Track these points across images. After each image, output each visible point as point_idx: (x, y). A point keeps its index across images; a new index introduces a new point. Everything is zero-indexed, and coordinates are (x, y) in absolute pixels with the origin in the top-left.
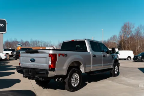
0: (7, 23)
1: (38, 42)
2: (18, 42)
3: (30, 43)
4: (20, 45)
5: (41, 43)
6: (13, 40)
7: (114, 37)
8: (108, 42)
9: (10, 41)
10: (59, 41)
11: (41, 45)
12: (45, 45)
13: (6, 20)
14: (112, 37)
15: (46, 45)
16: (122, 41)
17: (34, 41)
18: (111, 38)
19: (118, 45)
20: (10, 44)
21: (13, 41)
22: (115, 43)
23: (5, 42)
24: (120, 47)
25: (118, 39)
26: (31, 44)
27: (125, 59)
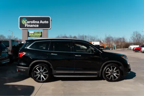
0: (51, 20)
1: (84, 37)
5: (88, 37)
10: (106, 35)
11: (88, 40)
12: (91, 40)
13: (50, 17)
15: (93, 40)
17: (81, 36)
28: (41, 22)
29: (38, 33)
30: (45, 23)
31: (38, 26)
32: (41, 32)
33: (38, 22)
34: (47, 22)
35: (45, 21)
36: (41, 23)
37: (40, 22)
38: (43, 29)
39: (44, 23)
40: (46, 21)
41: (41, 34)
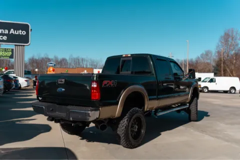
0: (31, 30)
1: (81, 61)
2: (49, 60)
3: (68, 61)
4: (52, 65)
5: (87, 61)
6: (43, 56)
7: (208, 53)
8: (197, 61)
9: (37, 58)
11: (87, 65)
12: (92, 65)
13: (29, 24)
14: (204, 53)
15: (94, 65)
16: (221, 60)
17: (74, 58)
18: (202, 55)
19: (213, 67)
20: (36, 63)
21: (43, 59)
22: (208, 64)
23: (30, 59)
24: (217, 70)
25: (215, 57)
26: (70, 64)
27: (225, 92)
28: (12, 31)
29: (6, 50)
30: (20, 34)
31: (5, 38)
32: (11, 50)
33: (7, 32)
34: (24, 33)
35: (20, 31)
36: (12, 33)
37: (9, 32)
38: (16, 45)
39: (18, 33)
40: (22, 30)
41: (10, 53)
